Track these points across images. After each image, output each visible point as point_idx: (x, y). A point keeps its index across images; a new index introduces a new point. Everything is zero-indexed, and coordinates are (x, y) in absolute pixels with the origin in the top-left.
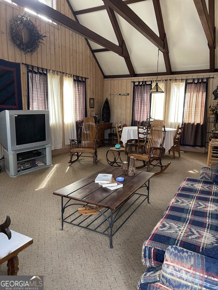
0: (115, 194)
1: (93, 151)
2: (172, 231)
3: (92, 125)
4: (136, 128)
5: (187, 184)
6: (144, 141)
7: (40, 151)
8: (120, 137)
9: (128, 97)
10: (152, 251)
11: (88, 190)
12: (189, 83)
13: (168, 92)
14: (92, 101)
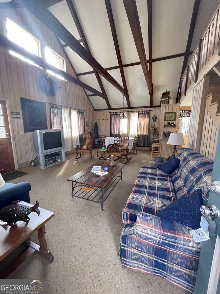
0: (103, 178)
1: (90, 152)
2: (138, 201)
3: (88, 137)
4: (113, 138)
5: (143, 170)
6: (117, 145)
7: (58, 153)
8: (104, 143)
9: (108, 121)
10: (128, 215)
11: (87, 177)
12: (140, 113)
13: (129, 118)
14: (88, 123)
